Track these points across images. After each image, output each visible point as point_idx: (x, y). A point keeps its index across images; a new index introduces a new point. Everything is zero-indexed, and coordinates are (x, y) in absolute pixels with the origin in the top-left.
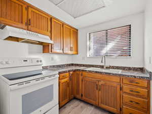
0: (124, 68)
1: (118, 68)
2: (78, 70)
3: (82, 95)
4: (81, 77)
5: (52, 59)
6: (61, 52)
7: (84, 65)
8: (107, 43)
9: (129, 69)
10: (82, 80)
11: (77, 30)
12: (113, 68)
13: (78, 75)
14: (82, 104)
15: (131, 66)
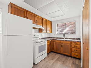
0: (72, 39)
1: (70, 39)
2: (53, 40)
3: (55, 50)
4: (55, 43)
5: (42, 35)
6: (46, 32)
7: (55, 38)
8: (65, 28)
9: (75, 39)
10: (55, 44)
11: (52, 22)
12: (68, 38)
13: (53, 41)
14: (55, 53)
15: (76, 38)
